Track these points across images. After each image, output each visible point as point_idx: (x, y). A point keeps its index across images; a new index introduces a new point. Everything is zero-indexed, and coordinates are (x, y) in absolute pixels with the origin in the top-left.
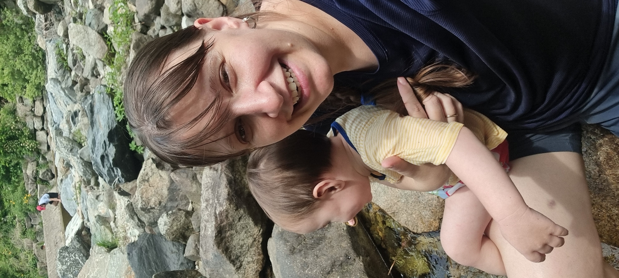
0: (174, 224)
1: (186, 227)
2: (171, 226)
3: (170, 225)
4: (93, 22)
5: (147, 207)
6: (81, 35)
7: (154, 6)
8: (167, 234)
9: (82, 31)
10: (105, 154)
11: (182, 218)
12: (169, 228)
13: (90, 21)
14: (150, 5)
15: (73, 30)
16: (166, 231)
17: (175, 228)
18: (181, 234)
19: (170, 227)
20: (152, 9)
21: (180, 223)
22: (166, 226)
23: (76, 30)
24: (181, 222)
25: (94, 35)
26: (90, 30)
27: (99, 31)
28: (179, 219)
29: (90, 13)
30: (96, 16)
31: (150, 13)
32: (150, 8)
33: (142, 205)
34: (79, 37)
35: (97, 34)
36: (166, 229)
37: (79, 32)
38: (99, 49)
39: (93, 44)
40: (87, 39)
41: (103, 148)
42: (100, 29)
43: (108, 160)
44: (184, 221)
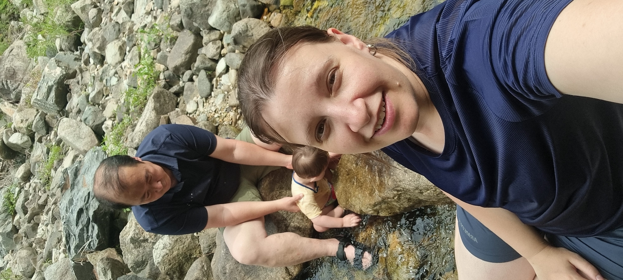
0: (175, 248)
1: (188, 254)
2: (172, 249)
3: (170, 248)
4: (90, 118)
5: (139, 238)
6: (72, 128)
7: (187, 60)
8: (163, 261)
9: (74, 125)
10: (84, 208)
11: (188, 240)
12: (168, 252)
13: (86, 116)
14: (183, 58)
15: (65, 123)
16: (163, 257)
17: (175, 253)
18: (180, 265)
19: (170, 250)
20: (184, 62)
21: (184, 247)
22: (165, 250)
23: (68, 124)
24: (185, 244)
25: (86, 130)
26: (83, 125)
27: (93, 126)
28: (184, 240)
29: (90, 109)
30: (95, 113)
31: (181, 65)
32: (183, 61)
33: (134, 234)
34: (69, 130)
35: (90, 129)
36: (163, 254)
37: (70, 126)
38: (87, 142)
39: (83, 137)
40: (78, 133)
41: (84, 201)
42: (95, 124)
43: (87, 214)
44: (189, 243)
